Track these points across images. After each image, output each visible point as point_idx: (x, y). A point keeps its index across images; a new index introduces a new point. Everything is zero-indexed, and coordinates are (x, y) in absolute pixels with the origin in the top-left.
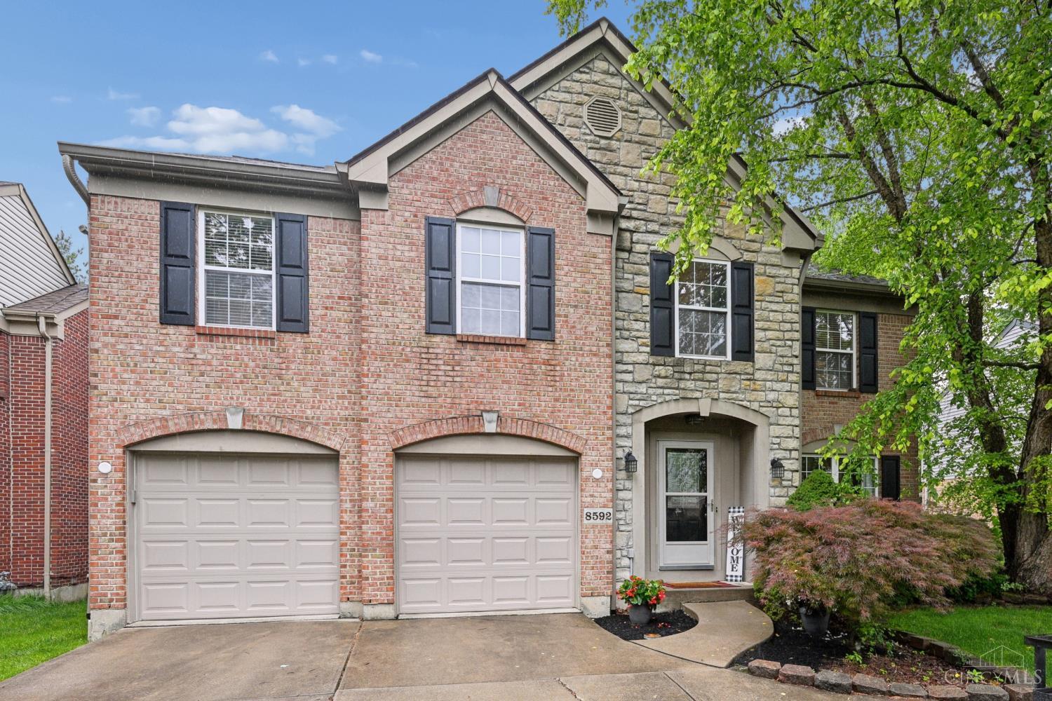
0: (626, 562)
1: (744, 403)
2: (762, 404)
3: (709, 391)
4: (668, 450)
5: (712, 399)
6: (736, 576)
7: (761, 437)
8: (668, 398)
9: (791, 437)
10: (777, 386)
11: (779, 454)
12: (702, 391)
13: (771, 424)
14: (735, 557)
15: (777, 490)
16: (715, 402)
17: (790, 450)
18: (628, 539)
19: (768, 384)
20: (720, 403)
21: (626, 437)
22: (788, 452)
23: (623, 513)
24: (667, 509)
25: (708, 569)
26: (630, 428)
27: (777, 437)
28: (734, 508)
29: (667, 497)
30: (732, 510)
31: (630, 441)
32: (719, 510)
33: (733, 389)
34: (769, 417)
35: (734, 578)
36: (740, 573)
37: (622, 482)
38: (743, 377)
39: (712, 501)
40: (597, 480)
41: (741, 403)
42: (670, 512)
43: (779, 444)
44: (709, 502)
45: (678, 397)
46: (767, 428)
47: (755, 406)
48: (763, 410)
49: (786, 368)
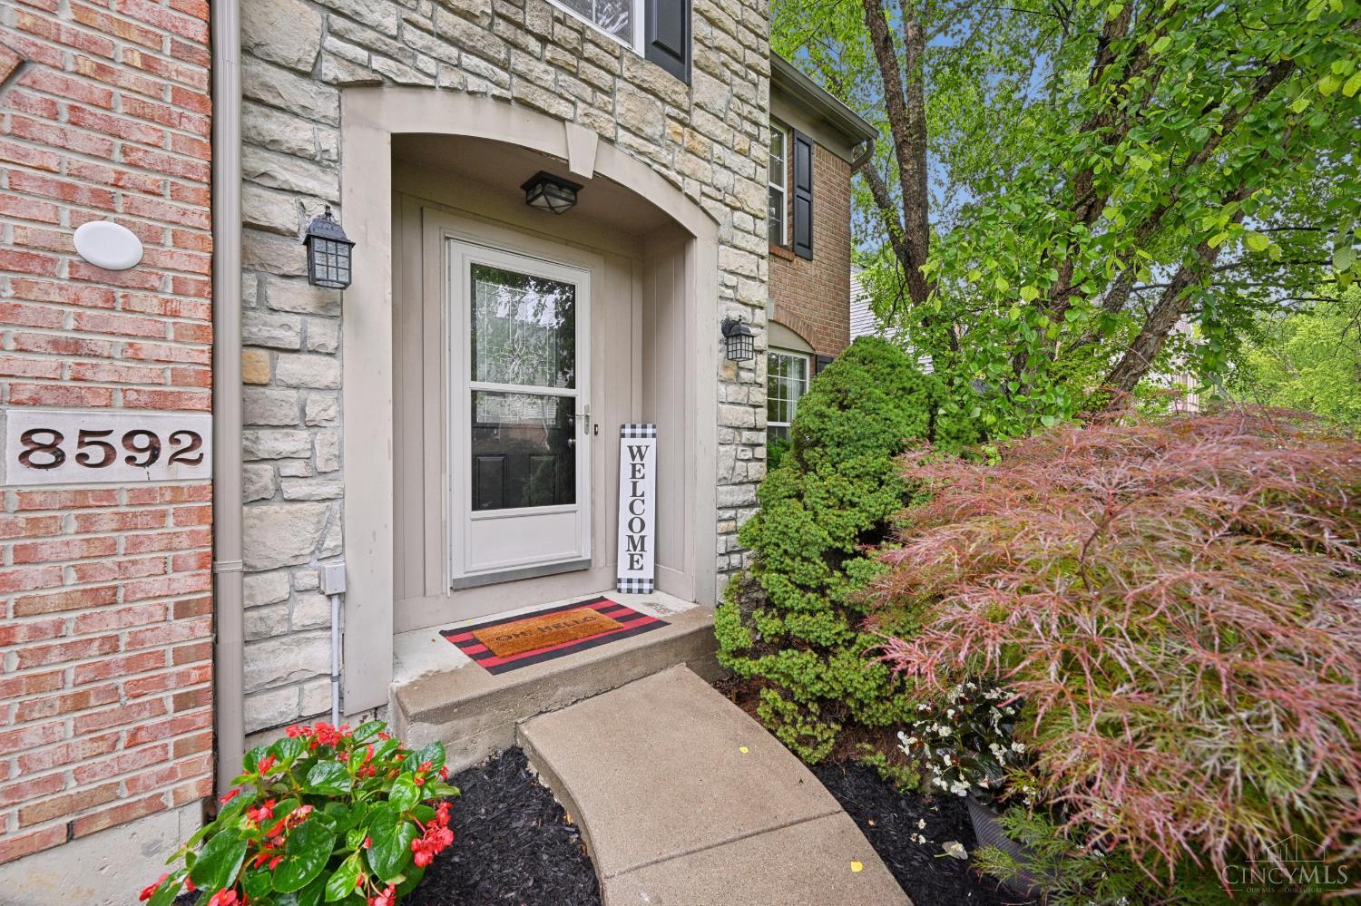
0: (314, 609)
1: (672, 175)
2: (706, 189)
3: (592, 111)
4: (481, 273)
5: (601, 137)
6: (640, 581)
7: (704, 262)
8: (474, 84)
9: (753, 278)
10: (735, 161)
11: (736, 312)
12: (574, 103)
13: (722, 242)
14: (636, 538)
15: (732, 388)
16: (606, 145)
17: (754, 306)
18: (324, 528)
19: (717, 149)
20: (620, 155)
21: (311, 159)
22: (749, 309)
23: (303, 435)
24: (476, 427)
25: (578, 569)
26: (334, 133)
27: (732, 273)
28: (633, 427)
29: (474, 393)
30: (628, 431)
31: (329, 178)
32: (601, 430)
33: (648, 131)
34: (717, 223)
35: (635, 586)
36: (648, 573)
37: (295, 320)
38: (668, 109)
39: (587, 409)
40: (109, 274)
41: (663, 170)
42: (481, 431)
43: (734, 288)
44: (580, 410)
45: (507, 94)
46: (714, 247)
47: (693, 188)
48: (707, 203)
49: (748, 127)
